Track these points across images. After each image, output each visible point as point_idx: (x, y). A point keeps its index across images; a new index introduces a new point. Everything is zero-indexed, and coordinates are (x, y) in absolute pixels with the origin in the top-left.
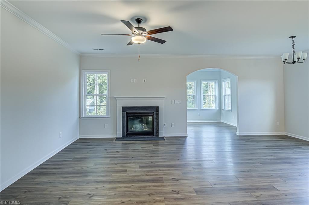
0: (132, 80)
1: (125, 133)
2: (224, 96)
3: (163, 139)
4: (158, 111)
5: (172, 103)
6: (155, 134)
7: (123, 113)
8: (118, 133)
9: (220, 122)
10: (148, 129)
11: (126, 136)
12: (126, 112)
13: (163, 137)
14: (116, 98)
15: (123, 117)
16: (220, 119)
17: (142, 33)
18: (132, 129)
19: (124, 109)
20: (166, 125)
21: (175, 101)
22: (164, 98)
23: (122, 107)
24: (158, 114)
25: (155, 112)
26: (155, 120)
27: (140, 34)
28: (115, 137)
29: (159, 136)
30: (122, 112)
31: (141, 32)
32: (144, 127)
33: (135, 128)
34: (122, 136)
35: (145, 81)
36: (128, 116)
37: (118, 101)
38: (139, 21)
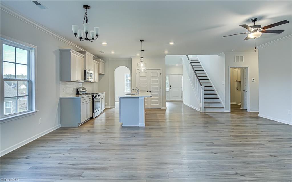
17: (258, 30)
27: (256, 31)
31: (256, 28)
38: (254, 20)
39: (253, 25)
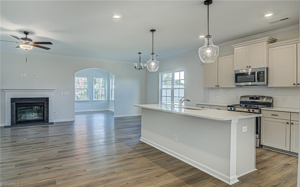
0: (21, 74)
1: (14, 122)
2: (112, 90)
3: (52, 123)
4: (48, 102)
5: (62, 94)
6: (45, 121)
7: (11, 104)
8: (6, 122)
9: (109, 111)
10: (39, 117)
11: (16, 124)
12: (16, 103)
13: (53, 123)
14: (4, 90)
15: (12, 108)
16: (109, 108)
17: (29, 42)
18: (22, 118)
19: (13, 100)
20: (56, 112)
21: (64, 93)
22: (54, 91)
23: (11, 98)
24: (48, 104)
25: (45, 102)
26: (45, 109)
27: (27, 43)
28: (3, 126)
29: (49, 122)
30: (11, 102)
31: (28, 41)
32: (34, 115)
33: (25, 116)
34: (11, 124)
35: (35, 76)
36: (17, 107)
37: (6, 93)
38: (26, 33)
39: (25, 37)
